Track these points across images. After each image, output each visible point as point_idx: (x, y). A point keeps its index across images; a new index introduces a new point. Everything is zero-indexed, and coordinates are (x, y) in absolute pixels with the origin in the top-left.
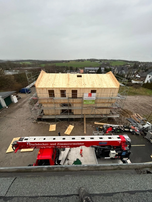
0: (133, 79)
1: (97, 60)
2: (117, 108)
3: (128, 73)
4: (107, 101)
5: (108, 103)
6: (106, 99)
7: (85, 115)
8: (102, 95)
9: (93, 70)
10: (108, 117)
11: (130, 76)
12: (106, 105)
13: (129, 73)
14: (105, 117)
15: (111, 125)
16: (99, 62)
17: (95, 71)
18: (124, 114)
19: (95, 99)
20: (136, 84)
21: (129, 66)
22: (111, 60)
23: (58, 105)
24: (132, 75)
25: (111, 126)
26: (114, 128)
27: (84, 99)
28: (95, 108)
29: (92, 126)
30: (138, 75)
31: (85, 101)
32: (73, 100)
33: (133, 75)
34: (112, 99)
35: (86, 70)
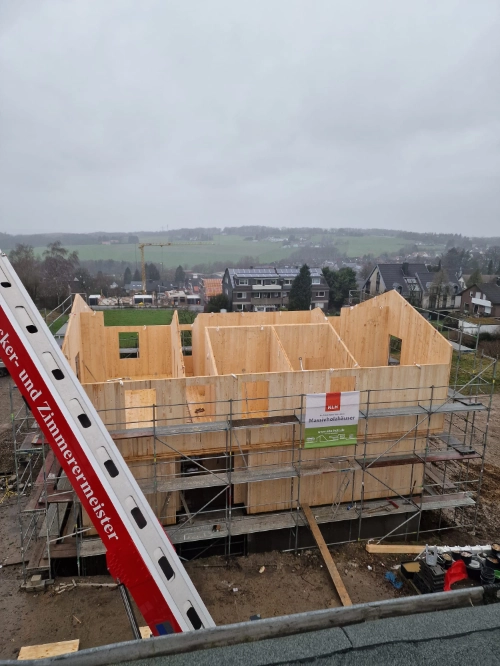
0: (459, 314)
1: (276, 232)
2: (456, 455)
3: (432, 288)
4: (408, 428)
5: (415, 434)
6: (401, 417)
7: (308, 512)
8: (382, 397)
9: (268, 281)
10: (426, 506)
11: (445, 300)
12: (403, 449)
13: (439, 289)
14: (411, 508)
15: (456, 549)
16: (285, 243)
17: (280, 282)
18: (486, 487)
19: (355, 422)
20: (485, 337)
21: (426, 255)
22: (341, 230)
23: (168, 467)
24: (453, 298)
25: (455, 555)
26: (475, 565)
27: (308, 426)
28: (358, 467)
29: (362, 568)
30: (478, 294)
31: (313, 432)
32: (249, 433)
33: (458, 299)
34: (430, 414)
35: (237, 280)
